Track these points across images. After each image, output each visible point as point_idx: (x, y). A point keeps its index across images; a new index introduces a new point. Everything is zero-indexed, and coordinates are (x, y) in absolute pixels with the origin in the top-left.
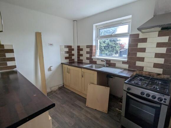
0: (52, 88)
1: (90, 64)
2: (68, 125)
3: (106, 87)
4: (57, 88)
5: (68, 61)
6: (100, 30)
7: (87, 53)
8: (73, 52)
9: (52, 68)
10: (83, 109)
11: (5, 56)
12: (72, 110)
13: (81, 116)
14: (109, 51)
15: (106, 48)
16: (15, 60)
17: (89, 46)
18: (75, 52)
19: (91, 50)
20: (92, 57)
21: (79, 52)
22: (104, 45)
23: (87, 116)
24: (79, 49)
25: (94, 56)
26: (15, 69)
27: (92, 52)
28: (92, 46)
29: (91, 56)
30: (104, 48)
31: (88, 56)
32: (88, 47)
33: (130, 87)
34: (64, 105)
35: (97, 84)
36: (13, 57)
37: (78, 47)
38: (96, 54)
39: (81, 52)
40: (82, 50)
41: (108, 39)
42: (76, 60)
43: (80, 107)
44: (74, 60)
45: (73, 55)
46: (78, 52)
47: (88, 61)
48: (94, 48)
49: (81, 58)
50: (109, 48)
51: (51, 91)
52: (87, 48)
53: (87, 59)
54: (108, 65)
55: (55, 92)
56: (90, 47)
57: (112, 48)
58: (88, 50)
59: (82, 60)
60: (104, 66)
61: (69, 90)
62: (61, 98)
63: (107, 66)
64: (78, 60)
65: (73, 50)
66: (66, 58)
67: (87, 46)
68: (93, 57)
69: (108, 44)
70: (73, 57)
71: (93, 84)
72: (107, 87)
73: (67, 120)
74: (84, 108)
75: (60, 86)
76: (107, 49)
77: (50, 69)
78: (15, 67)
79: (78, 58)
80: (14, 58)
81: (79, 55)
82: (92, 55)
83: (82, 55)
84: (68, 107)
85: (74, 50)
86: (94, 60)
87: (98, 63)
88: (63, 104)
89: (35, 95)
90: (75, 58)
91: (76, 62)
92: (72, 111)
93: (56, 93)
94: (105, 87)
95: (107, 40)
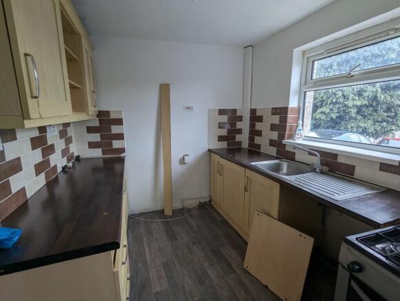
0: (185, 202)
1: (277, 158)
2: (186, 295)
3: (303, 235)
4: (194, 203)
5: (224, 145)
6: (316, 62)
7: (273, 127)
8: (239, 125)
9: (187, 159)
10: (235, 272)
11: (110, 131)
12: (206, 265)
13: (222, 289)
14: (375, 122)
15: (366, 111)
16: (123, 139)
17: (278, 111)
18: (244, 125)
19: (284, 120)
20: (284, 139)
21: (254, 124)
22: (359, 103)
23: (235, 295)
24: (255, 118)
25: (291, 136)
26: (122, 155)
27: (286, 126)
28: (286, 109)
29: (282, 136)
30: (358, 113)
31: (275, 135)
32: (275, 111)
33: (361, 262)
34: (195, 247)
35: (279, 220)
36: (121, 132)
37: (253, 111)
38: (298, 132)
39: (259, 126)
40: (260, 119)
41: (373, 84)
42: (245, 145)
43: (229, 265)
44: (240, 143)
45: (240, 131)
46: (252, 126)
47: (273, 151)
48: (290, 116)
49: (257, 140)
50: (376, 111)
51: (182, 207)
52: (273, 114)
53: (270, 145)
54: (325, 168)
55: (189, 210)
56: (282, 112)
57: (389, 110)
58: (276, 120)
59: (259, 146)
60: (314, 170)
61: (220, 214)
62: (196, 229)
63: (322, 173)
64: (250, 145)
65: (240, 118)
66: (221, 138)
67: (273, 109)
68: (286, 141)
69: (375, 98)
70: (238, 138)
71: (269, 215)
72: (306, 236)
73: (189, 283)
74: (236, 269)
75: (202, 201)
76: (370, 115)
77: (182, 161)
78: (123, 150)
79: (251, 139)
80: (123, 134)
81: (254, 133)
82: (284, 135)
83: (259, 133)
84: (202, 254)
85: (241, 120)
86: (288, 149)
87: (298, 157)
88: (194, 244)
89: (105, 214)
90: (244, 138)
91: (245, 149)
92: (206, 267)
93: (191, 216)
94: (301, 233)
95: (370, 88)
